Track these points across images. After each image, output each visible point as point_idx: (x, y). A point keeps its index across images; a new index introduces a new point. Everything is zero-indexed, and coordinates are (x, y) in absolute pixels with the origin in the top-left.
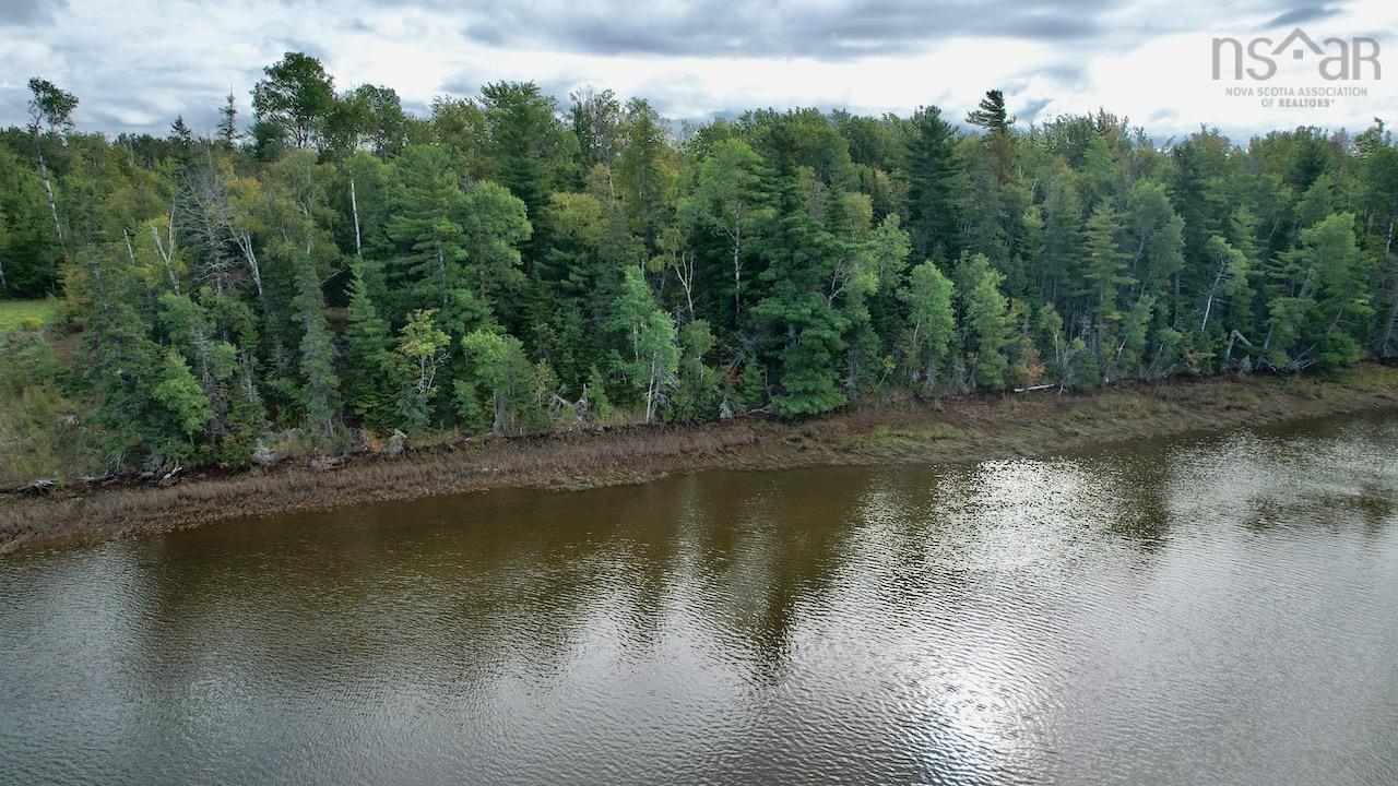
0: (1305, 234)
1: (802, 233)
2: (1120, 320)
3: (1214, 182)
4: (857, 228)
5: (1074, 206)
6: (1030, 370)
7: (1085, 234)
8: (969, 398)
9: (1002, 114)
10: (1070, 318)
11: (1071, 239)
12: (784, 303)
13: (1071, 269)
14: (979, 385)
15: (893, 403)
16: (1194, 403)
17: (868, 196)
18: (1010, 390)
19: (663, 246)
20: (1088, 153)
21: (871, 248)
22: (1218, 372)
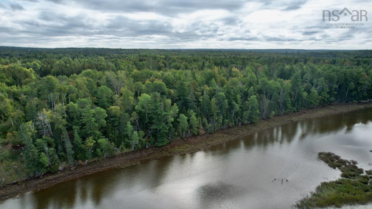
8: (191, 137)
10: (208, 120)
13: (208, 109)
14: (193, 135)
15: (178, 140)
17: (170, 100)
18: (198, 134)
19: (133, 115)
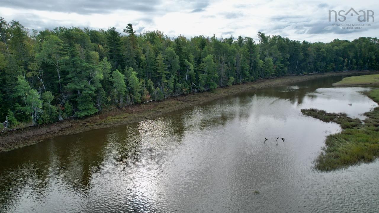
0: (204, 60)
1: (79, 63)
2: (167, 82)
3: (184, 48)
4: (95, 61)
5: (153, 54)
6: (147, 97)
7: (156, 61)
8: (132, 106)
9: (132, 30)
10: (155, 83)
11: (153, 62)
12: (75, 84)
13: (154, 70)
14: (134, 102)
15: (112, 109)
16: (186, 100)
17: (97, 52)
18: (143, 103)
20: (155, 40)
21: (100, 67)
22: (190, 93)
